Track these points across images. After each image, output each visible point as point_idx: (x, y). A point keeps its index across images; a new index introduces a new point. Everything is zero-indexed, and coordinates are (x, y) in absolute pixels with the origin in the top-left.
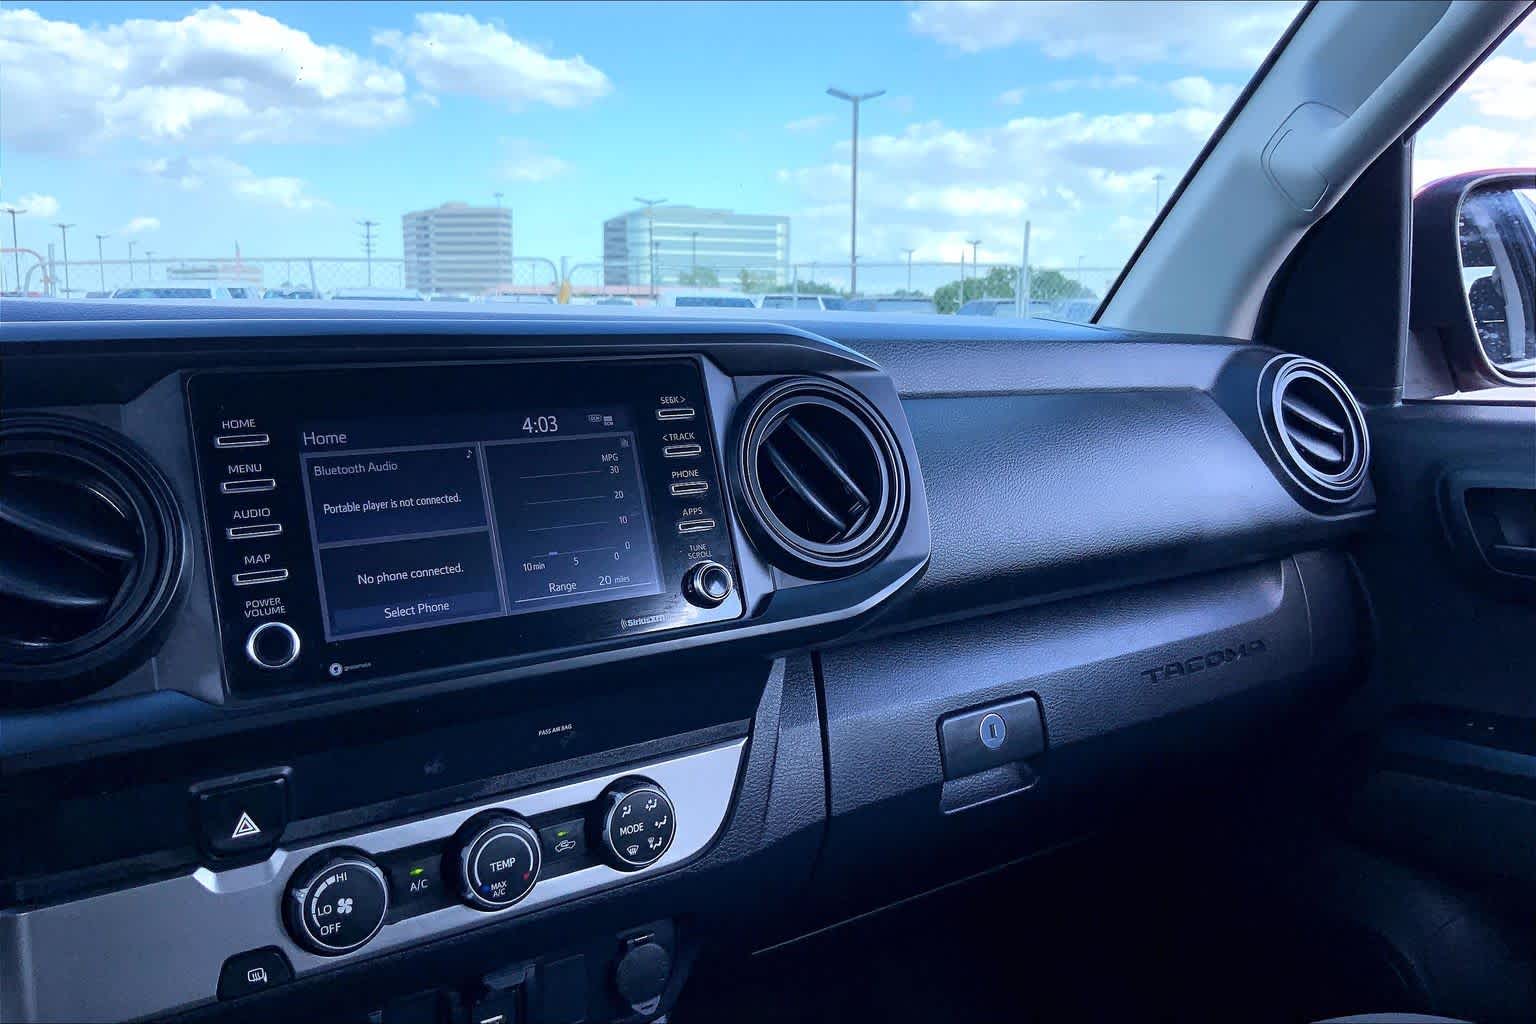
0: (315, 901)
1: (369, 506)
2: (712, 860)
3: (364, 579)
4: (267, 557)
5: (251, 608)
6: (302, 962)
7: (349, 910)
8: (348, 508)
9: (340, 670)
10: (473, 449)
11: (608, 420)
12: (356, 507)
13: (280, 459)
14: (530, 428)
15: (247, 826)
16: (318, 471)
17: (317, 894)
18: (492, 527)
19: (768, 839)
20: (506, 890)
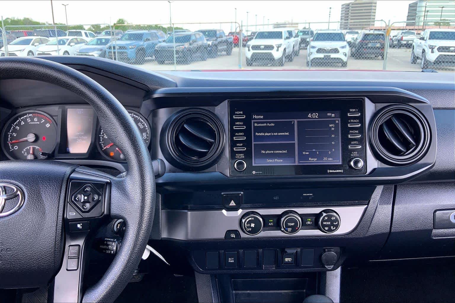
0: (246, 223)
1: (266, 134)
2: (350, 236)
3: (263, 152)
4: (242, 144)
5: (237, 156)
6: (243, 235)
7: (253, 226)
8: (261, 134)
9: (255, 173)
10: (294, 121)
11: (333, 115)
12: (263, 134)
13: (247, 122)
14: (310, 116)
15: (233, 203)
16: (256, 125)
17: (247, 221)
18: (296, 142)
19: (369, 234)
20: (291, 230)
